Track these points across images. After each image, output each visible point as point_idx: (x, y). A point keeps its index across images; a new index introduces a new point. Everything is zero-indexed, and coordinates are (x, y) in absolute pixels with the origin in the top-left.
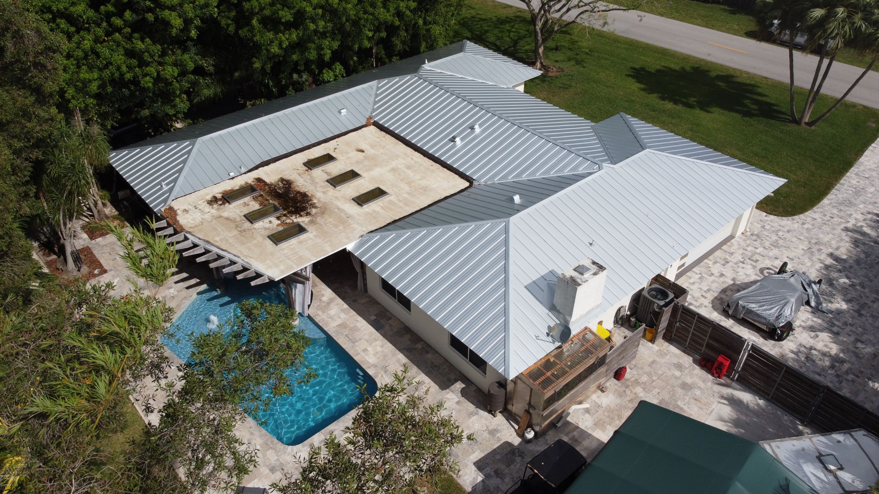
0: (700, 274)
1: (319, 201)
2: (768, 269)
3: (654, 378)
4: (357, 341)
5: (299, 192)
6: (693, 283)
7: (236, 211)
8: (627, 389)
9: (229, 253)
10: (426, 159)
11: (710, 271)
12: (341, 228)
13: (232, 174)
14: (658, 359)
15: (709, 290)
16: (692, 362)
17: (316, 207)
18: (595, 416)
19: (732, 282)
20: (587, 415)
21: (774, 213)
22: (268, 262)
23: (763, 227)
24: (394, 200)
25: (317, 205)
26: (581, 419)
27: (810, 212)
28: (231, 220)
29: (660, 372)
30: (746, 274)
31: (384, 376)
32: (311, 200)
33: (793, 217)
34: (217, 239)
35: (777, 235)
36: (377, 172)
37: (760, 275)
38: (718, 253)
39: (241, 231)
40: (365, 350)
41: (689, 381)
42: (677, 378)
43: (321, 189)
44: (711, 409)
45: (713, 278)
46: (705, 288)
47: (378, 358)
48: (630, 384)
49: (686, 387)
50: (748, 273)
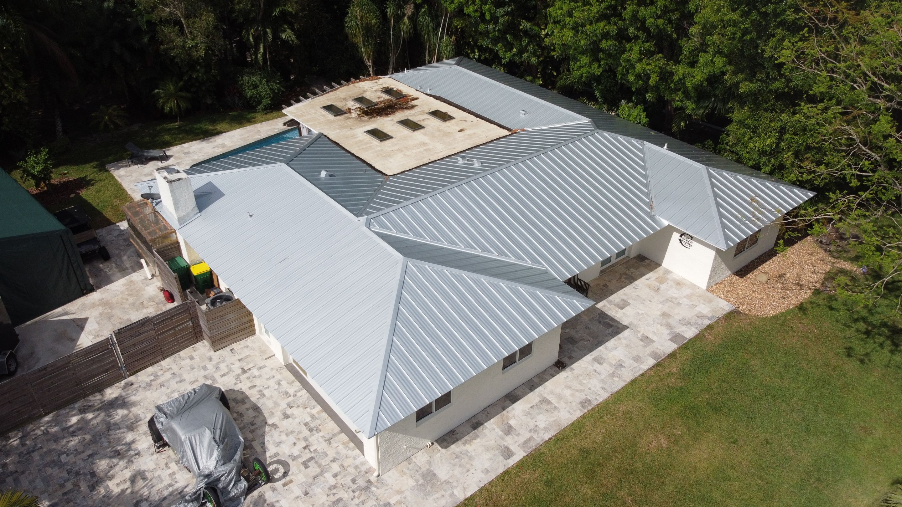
1: (379, 119)
2: (285, 474)
8: (155, 303)
9: (318, 96)
18: (139, 282)
22: (303, 107)
32: (381, 116)
34: (337, 93)
39: (345, 98)
43: (397, 118)
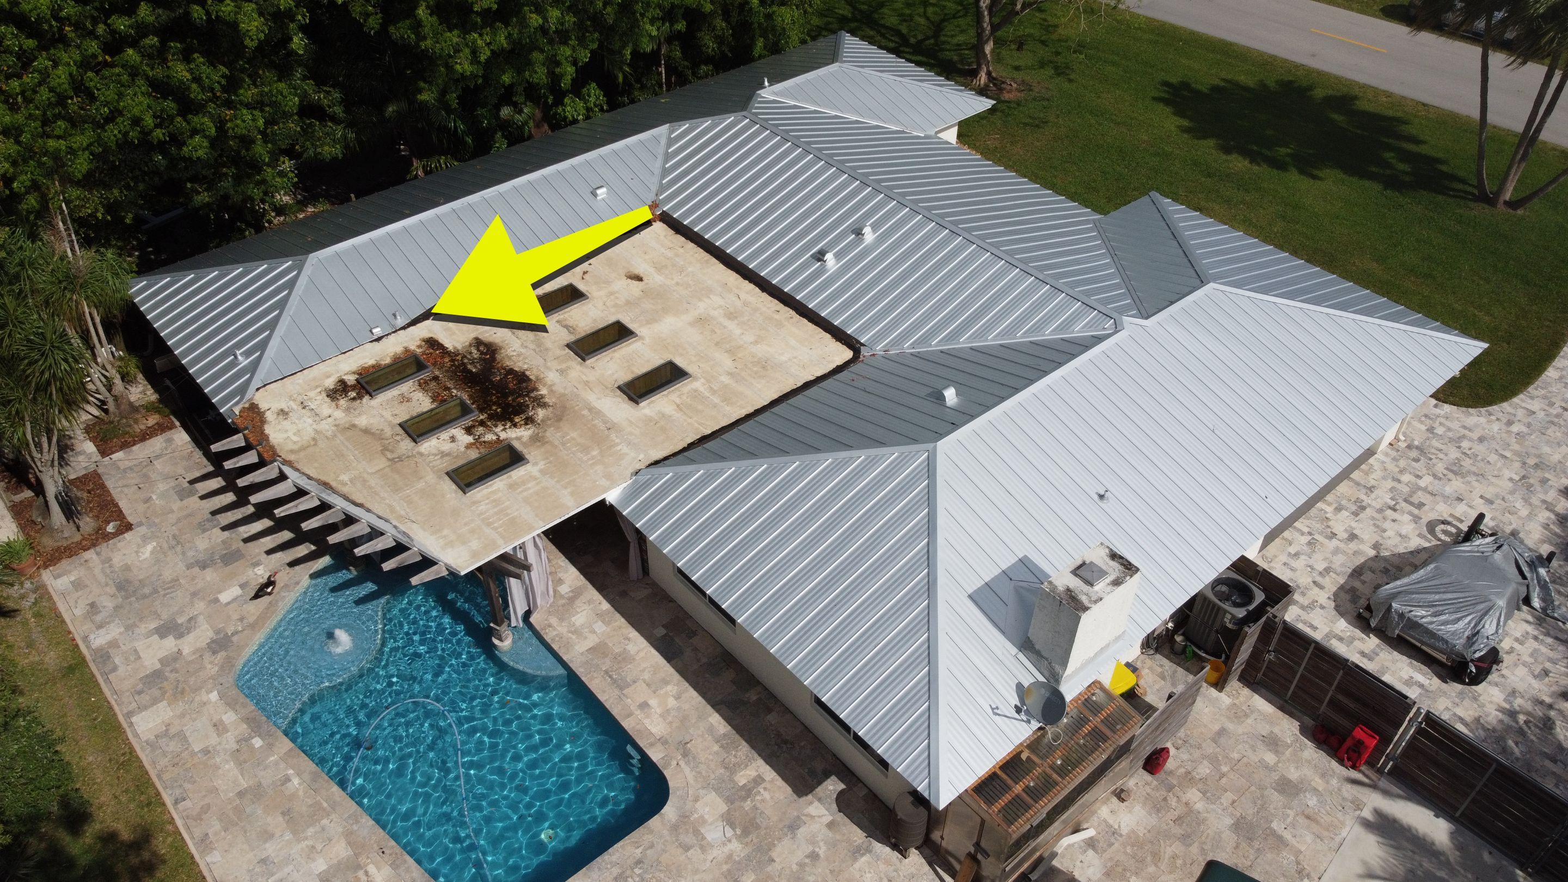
0: (1310, 534)
1: (551, 391)
2: (1444, 522)
3: (1225, 769)
4: (628, 686)
5: (511, 371)
6: (1297, 555)
7: (384, 413)
8: (1171, 794)
9: (368, 510)
10: (765, 295)
11: (1328, 527)
12: (595, 453)
13: (377, 331)
14: (1230, 726)
15: (1327, 570)
16: (1298, 733)
17: (544, 405)
18: (1106, 855)
19: (1372, 553)
20: (1091, 853)
21: (1451, 399)
22: (445, 532)
23: (1431, 430)
24: (702, 389)
25: (547, 400)
26: (1078, 863)
27: (1521, 396)
28: (373, 434)
29: (1236, 756)
30: (1400, 535)
31: (682, 763)
32: (536, 389)
33: (1490, 408)
34: (345, 477)
35: (1459, 447)
36: (669, 324)
37: (1429, 536)
38: (1344, 488)
39: (392, 460)
40: (644, 706)
41: (1293, 774)
42: (1267, 767)
43: (554, 365)
44: (1338, 839)
45: (1335, 543)
46: (1321, 566)
47: (671, 723)
48: (1175, 782)
49: (1288, 788)
50: (1404, 532)
